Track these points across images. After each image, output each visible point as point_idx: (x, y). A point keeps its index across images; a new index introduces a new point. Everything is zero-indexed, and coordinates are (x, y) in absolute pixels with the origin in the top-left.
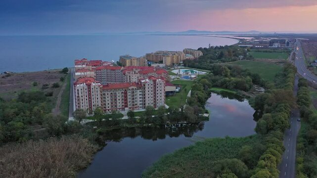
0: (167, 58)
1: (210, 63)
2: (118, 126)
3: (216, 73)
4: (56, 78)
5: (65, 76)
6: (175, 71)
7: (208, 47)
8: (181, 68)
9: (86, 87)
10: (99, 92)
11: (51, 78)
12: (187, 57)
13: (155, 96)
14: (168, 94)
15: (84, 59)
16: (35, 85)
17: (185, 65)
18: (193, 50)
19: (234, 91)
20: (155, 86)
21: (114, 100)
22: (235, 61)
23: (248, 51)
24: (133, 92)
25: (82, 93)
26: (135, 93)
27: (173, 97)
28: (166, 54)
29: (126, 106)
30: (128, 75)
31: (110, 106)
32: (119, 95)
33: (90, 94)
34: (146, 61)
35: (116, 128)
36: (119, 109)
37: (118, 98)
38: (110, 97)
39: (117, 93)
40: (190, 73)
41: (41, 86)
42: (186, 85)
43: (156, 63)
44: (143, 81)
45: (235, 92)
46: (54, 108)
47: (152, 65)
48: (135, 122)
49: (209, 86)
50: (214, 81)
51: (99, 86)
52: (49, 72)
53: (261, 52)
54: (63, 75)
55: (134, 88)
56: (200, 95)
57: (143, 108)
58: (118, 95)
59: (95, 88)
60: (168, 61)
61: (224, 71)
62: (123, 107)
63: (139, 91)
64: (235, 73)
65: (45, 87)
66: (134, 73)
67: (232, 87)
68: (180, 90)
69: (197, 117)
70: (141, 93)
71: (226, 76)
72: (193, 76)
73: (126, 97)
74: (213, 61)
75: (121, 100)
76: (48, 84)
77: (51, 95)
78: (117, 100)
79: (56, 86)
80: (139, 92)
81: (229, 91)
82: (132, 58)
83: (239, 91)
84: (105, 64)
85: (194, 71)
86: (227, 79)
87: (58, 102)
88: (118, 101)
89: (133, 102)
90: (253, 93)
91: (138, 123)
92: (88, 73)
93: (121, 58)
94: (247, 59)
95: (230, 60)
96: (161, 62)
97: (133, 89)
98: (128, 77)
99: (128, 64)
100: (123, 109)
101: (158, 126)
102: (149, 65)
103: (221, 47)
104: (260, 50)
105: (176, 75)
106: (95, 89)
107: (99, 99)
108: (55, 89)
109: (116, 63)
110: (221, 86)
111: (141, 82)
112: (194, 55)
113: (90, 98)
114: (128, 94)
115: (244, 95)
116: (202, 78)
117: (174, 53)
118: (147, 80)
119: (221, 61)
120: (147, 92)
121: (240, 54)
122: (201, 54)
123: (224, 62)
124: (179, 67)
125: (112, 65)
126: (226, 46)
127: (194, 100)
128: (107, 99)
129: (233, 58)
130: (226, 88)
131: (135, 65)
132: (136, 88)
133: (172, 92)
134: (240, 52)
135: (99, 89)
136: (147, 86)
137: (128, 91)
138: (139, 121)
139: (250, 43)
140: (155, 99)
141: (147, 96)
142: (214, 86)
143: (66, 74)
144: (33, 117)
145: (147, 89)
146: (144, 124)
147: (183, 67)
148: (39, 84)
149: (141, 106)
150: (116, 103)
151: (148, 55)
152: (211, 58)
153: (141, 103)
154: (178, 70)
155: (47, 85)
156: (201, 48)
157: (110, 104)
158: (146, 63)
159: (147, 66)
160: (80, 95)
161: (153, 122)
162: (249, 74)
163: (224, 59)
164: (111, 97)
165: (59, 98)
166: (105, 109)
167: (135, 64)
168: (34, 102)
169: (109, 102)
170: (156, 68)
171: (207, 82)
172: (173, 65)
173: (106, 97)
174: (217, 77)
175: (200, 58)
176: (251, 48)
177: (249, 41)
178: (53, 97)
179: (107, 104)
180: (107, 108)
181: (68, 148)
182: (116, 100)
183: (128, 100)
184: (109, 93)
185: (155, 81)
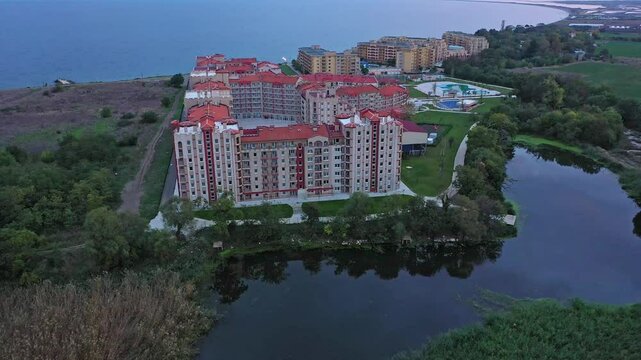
0: (406, 53)
1: (506, 68)
2: (276, 241)
3: (525, 97)
4: (154, 97)
5: (176, 93)
6: (424, 88)
7: (498, 29)
8: (438, 80)
9: (200, 136)
10: (233, 151)
11: (143, 98)
12: (452, 53)
13: (375, 161)
14: (407, 151)
15: (217, 55)
16: (106, 114)
17: (447, 73)
18: (465, 34)
19: (576, 145)
20: (376, 137)
21: (270, 170)
22: (568, 62)
23: (596, 37)
24: (319, 152)
25: (189, 151)
26: (324, 154)
27: (419, 161)
28: (402, 44)
29: (301, 185)
30: (312, 99)
31: (259, 183)
32: (284, 157)
33: (209, 155)
34: (358, 60)
35: (269, 249)
36: (284, 191)
37: (281, 165)
38: (260, 162)
39: (279, 152)
40: (460, 94)
41: (117, 118)
42: (450, 127)
43: (380, 64)
44: (345, 122)
45: (576, 150)
46: (133, 179)
47: (371, 71)
48: (320, 232)
49: (511, 132)
50: (522, 118)
51: (233, 133)
52: (143, 84)
53: (626, 40)
54: (170, 92)
55: (324, 139)
56: (491, 163)
57: (343, 191)
58: (280, 156)
59: (222, 138)
60: (408, 61)
61: (549, 92)
62: (294, 187)
63: (333, 147)
64: (575, 98)
65: (127, 119)
66: (325, 95)
67: (570, 135)
68: (437, 140)
69: (485, 227)
70: (339, 153)
71: (552, 105)
72: (468, 102)
73: (301, 161)
74: (512, 61)
75: (287, 169)
76: (134, 113)
77: (132, 142)
78: (280, 169)
79: (150, 119)
80: (333, 152)
81: (562, 146)
82: (326, 54)
83: (590, 147)
84: (264, 69)
85: (470, 86)
86: (558, 113)
87: (145, 163)
88: (280, 172)
89: (319, 176)
90: (627, 155)
91: (327, 236)
92: (216, 94)
93: (301, 52)
94: (597, 58)
95: (556, 60)
96: (392, 63)
97: (318, 143)
98: (311, 105)
99: (316, 69)
100: (294, 193)
101: (380, 249)
102: (365, 71)
103: (530, 29)
104: (622, 35)
105: (427, 96)
106: (222, 142)
107: (234, 167)
108: (147, 127)
109: (290, 65)
110: (540, 132)
111: (340, 124)
112: (467, 48)
113: (210, 163)
114: (307, 154)
115: (604, 160)
116: (494, 110)
117: (421, 43)
118: (357, 119)
119: (534, 62)
120: (354, 152)
121: (578, 47)
122: (485, 45)
123: (540, 65)
124: (434, 77)
125: (279, 71)
126: (541, 27)
127: (477, 177)
128: (253, 166)
129: (561, 55)
130: (555, 136)
131: (332, 72)
132: (327, 140)
133: (417, 146)
134: (578, 41)
135: (232, 143)
136: (354, 135)
137: (307, 148)
138: (329, 232)
139: (596, 20)
140: (374, 169)
141: (354, 160)
142: (523, 131)
143: (177, 90)
144: (68, 211)
145: (354, 144)
146: (343, 239)
147: (443, 77)
148: (116, 112)
149: (339, 185)
150: (276, 177)
151: (362, 47)
152: (509, 55)
153: (339, 177)
154: (431, 85)
155: (131, 116)
156: (484, 30)
157: (260, 178)
158: (358, 67)
159: (359, 73)
160: (186, 155)
161: (366, 237)
162: (612, 102)
163: (539, 57)
164: (264, 161)
165: (149, 153)
166: (247, 191)
167: (333, 68)
168: (85, 164)
169: (260, 174)
170: (379, 78)
171: (507, 121)
172: (418, 70)
173: (252, 163)
174: (531, 107)
175: (483, 54)
176: (602, 30)
177: (591, 15)
178: (138, 149)
179: (253, 179)
180: (254, 190)
181: (136, 313)
182: (275, 169)
183: (307, 170)
184: (259, 153)
185: (376, 124)
